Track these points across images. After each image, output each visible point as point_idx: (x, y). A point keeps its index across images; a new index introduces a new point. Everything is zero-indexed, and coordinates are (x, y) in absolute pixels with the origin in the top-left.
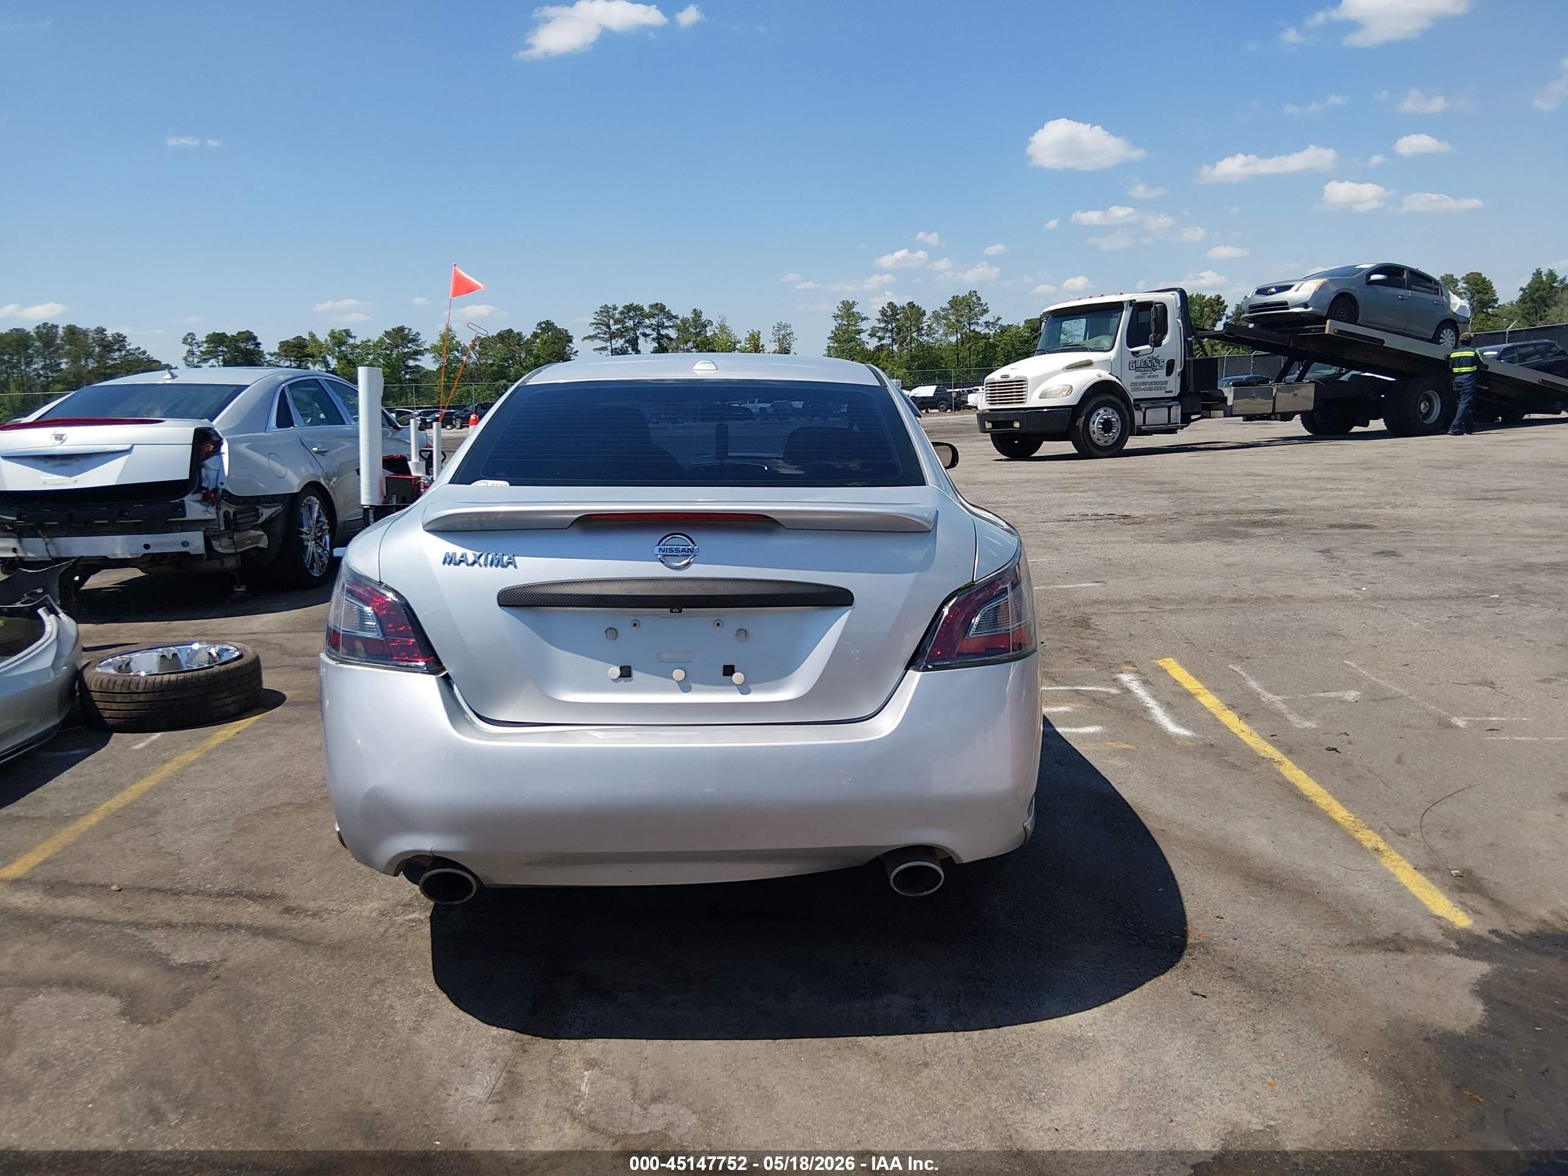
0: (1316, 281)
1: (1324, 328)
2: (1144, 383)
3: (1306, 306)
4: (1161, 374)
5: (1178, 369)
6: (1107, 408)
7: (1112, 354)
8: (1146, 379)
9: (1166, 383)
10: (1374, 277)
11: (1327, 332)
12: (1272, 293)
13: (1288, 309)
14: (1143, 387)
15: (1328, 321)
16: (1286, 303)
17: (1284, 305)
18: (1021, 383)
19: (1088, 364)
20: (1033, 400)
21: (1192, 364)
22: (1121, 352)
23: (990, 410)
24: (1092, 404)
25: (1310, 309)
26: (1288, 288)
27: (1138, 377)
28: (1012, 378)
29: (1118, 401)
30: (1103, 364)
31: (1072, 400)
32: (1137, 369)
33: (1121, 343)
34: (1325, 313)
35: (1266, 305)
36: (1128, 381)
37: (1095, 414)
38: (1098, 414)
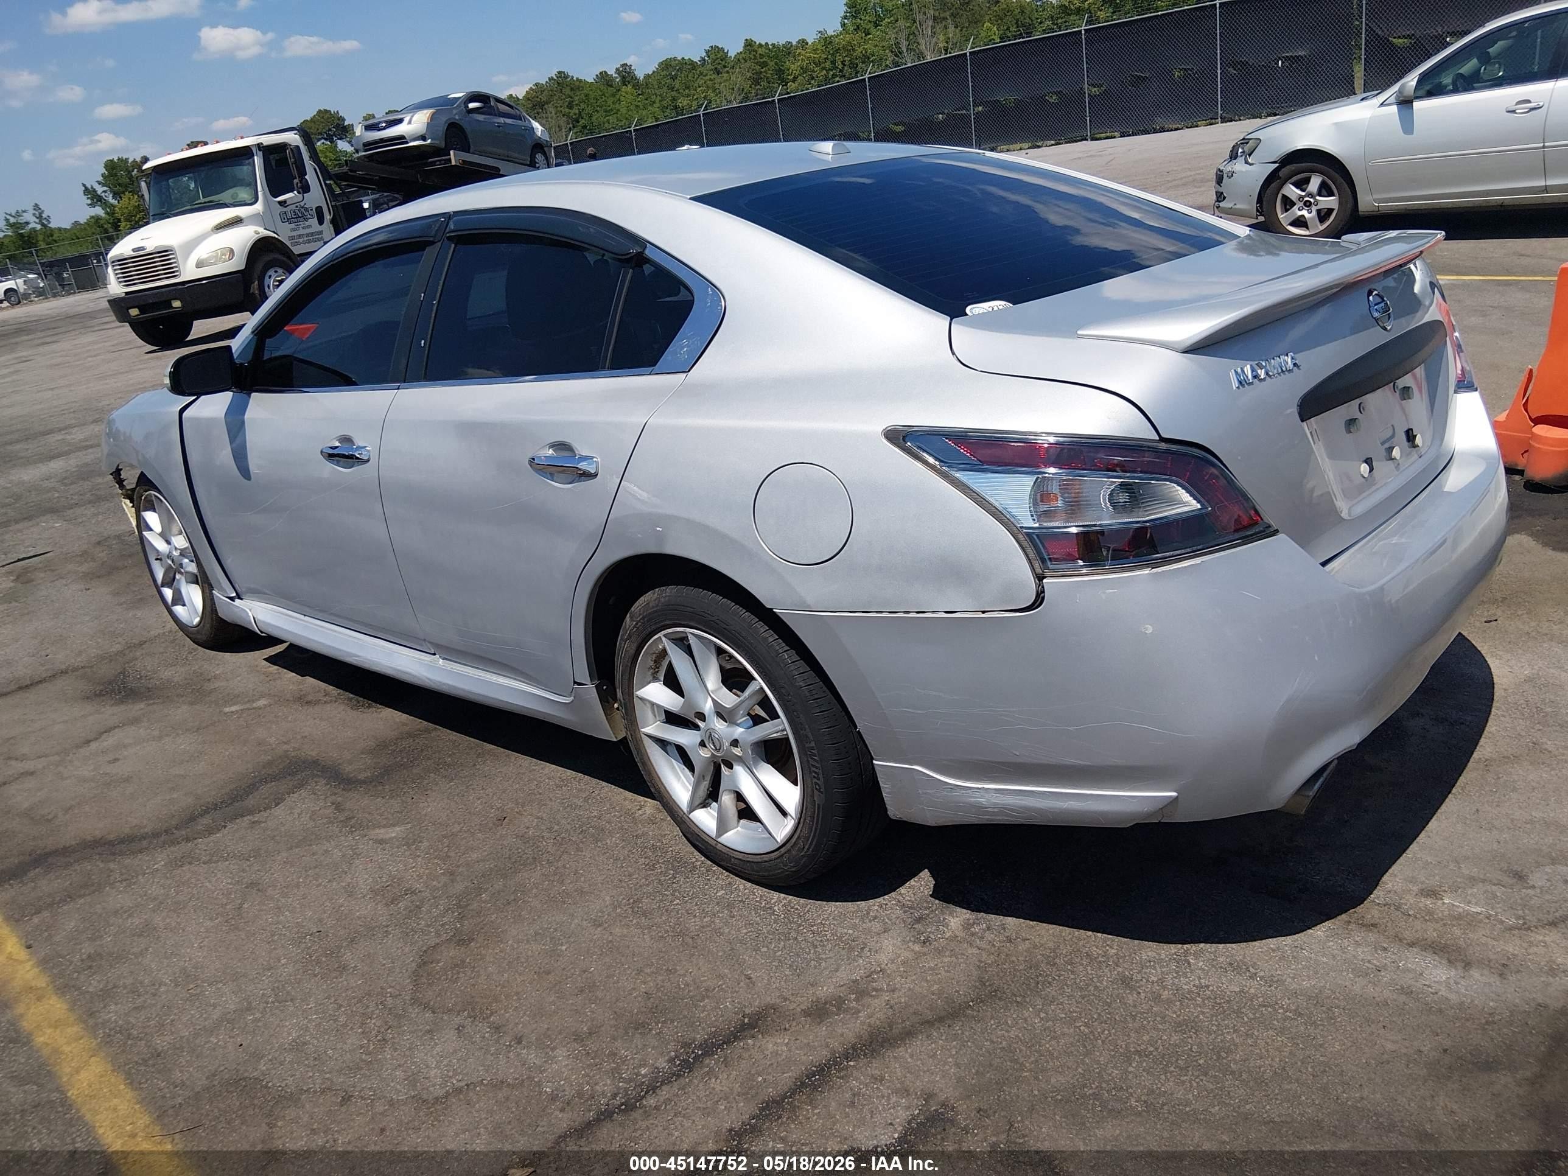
0: (425, 112)
1: (450, 159)
2: (300, 236)
3: (424, 138)
4: (314, 221)
5: (328, 217)
6: (277, 269)
7: (258, 207)
8: (301, 232)
9: (321, 232)
10: (472, 105)
11: (453, 163)
12: (384, 129)
13: (407, 143)
14: (301, 240)
15: (452, 152)
16: (403, 137)
17: (401, 139)
18: (164, 254)
19: (237, 221)
20: (189, 271)
21: (340, 208)
22: (267, 204)
23: (127, 293)
24: (259, 266)
25: (429, 141)
26: (400, 121)
27: (293, 230)
28: (149, 250)
29: (285, 259)
30: (255, 219)
31: (237, 264)
32: (290, 221)
33: (264, 194)
34: (443, 145)
35: (382, 140)
36: (284, 233)
37: (267, 278)
38: (270, 277)
